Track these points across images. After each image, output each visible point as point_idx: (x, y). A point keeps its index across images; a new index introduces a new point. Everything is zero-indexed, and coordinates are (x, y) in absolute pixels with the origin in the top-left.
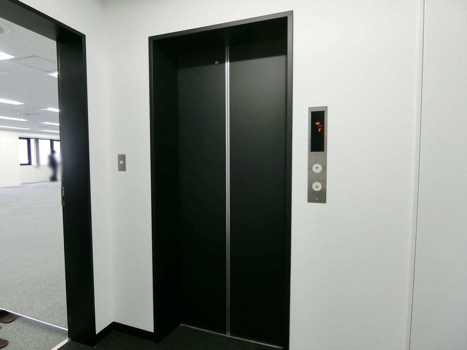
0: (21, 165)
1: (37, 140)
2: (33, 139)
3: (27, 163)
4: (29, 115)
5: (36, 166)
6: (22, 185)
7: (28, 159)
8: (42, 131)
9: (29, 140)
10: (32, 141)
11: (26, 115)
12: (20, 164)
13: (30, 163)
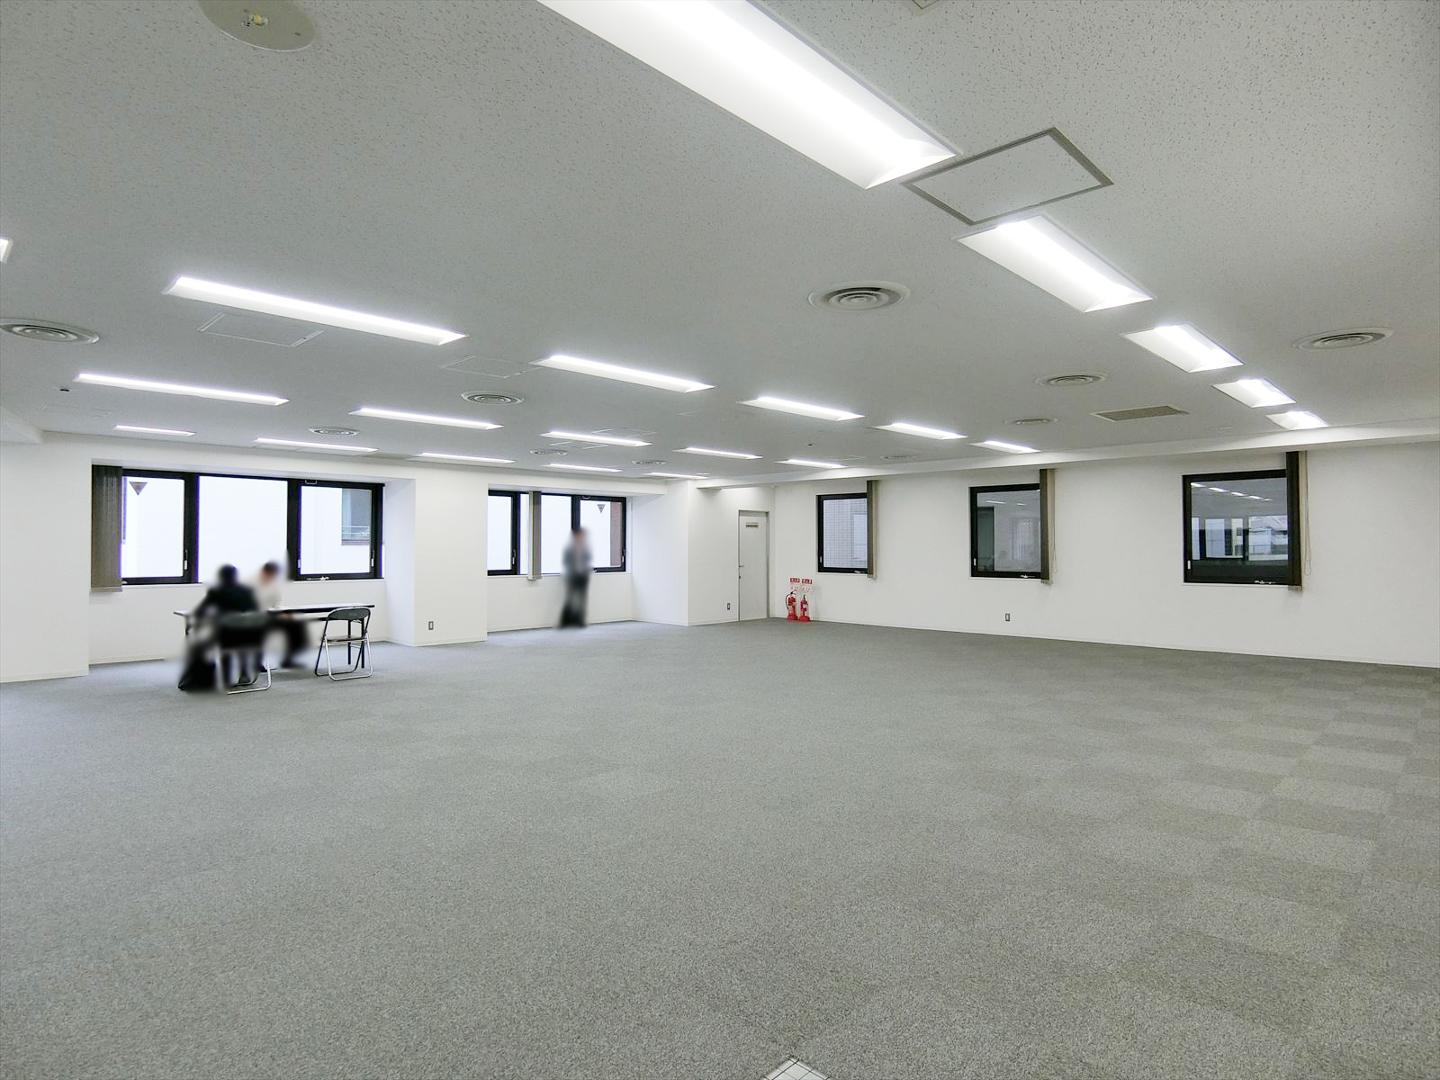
0: (491, 573)
1: (537, 496)
2: (528, 495)
3: (509, 568)
4: (500, 397)
5: (531, 577)
6: (492, 638)
7: (513, 556)
8: (548, 466)
9: (515, 496)
10: (525, 500)
11: (486, 400)
12: (489, 571)
13: (515, 570)
